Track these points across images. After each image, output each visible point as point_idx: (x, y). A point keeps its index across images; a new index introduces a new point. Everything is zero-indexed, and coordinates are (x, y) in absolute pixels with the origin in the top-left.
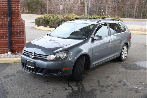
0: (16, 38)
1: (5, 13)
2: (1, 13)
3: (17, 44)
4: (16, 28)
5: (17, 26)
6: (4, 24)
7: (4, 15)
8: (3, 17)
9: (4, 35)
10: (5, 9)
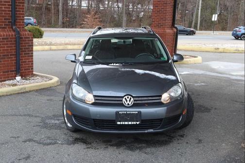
0: (23, 57)
1: (7, 19)
2: (2, 19)
3: (25, 64)
4: (24, 41)
5: (25, 38)
6: (9, 36)
7: (6, 22)
8: (5, 25)
9: (9, 52)
10: (7, 14)
